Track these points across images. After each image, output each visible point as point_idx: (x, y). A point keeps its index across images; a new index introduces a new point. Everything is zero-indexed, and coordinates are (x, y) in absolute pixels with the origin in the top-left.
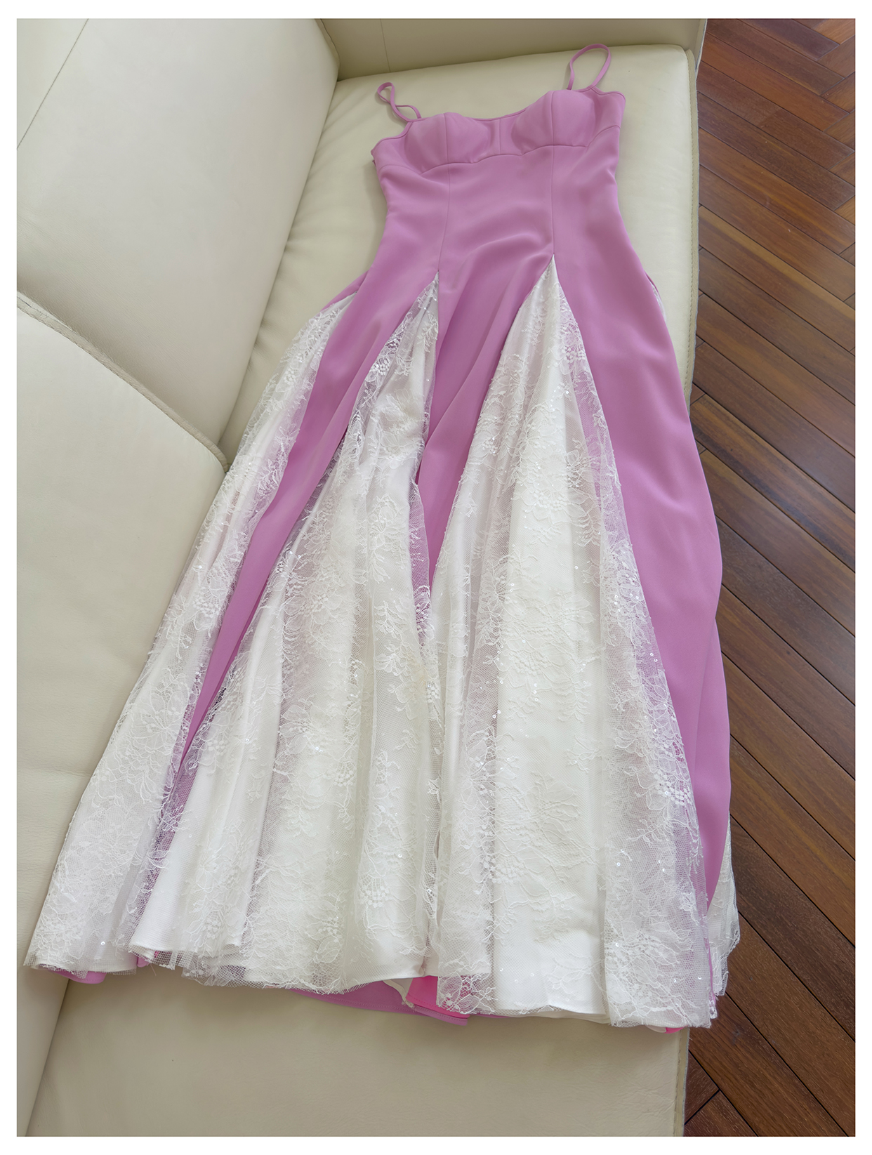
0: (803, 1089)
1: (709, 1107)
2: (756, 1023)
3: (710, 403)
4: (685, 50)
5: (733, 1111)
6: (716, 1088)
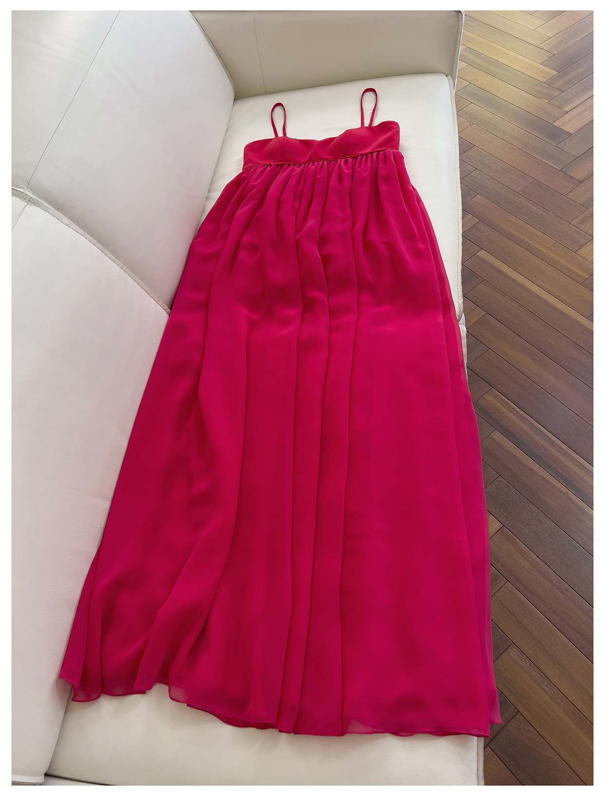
3: (496, 395)
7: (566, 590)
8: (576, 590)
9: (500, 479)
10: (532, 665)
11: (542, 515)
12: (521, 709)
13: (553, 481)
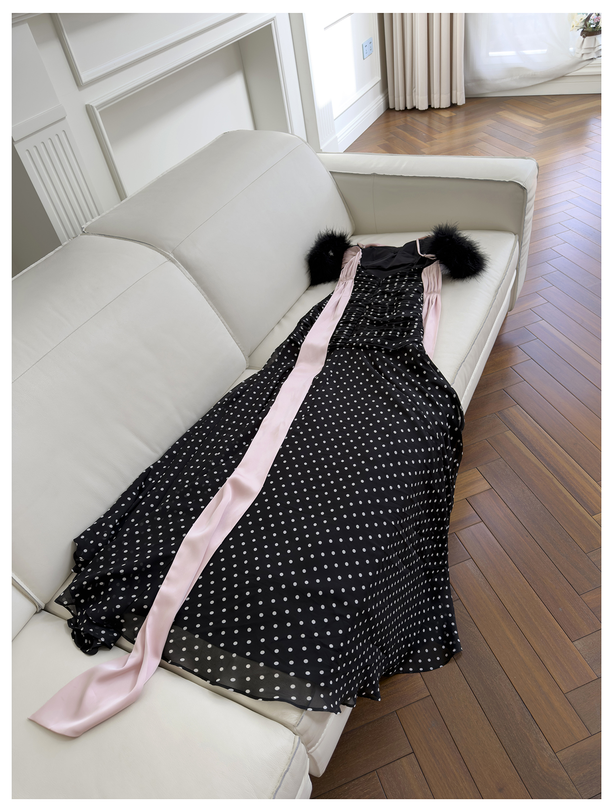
0: (465, 767)
1: (404, 760)
2: (446, 723)
4: (515, 235)
5: (417, 767)
6: (411, 751)
7: (527, 536)
8: (535, 537)
9: (502, 460)
10: (481, 574)
11: (527, 488)
12: (462, 598)
13: (544, 469)
